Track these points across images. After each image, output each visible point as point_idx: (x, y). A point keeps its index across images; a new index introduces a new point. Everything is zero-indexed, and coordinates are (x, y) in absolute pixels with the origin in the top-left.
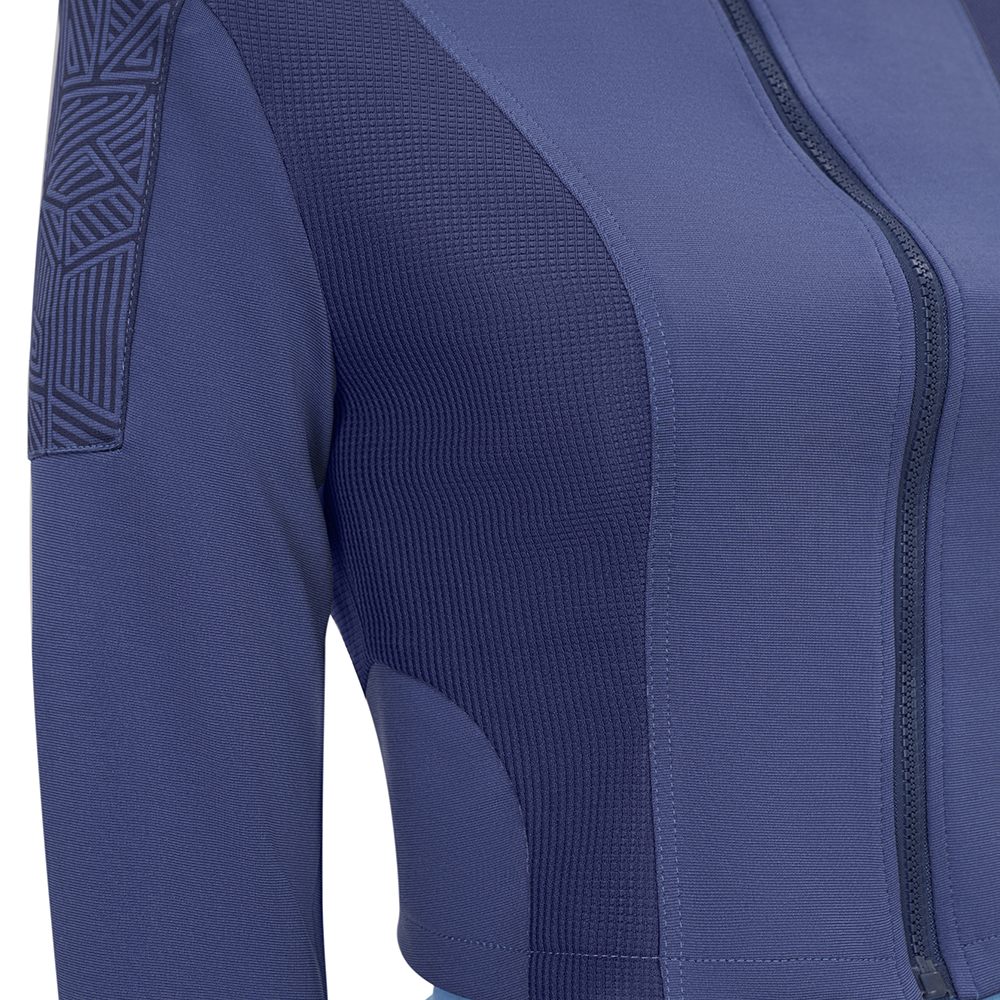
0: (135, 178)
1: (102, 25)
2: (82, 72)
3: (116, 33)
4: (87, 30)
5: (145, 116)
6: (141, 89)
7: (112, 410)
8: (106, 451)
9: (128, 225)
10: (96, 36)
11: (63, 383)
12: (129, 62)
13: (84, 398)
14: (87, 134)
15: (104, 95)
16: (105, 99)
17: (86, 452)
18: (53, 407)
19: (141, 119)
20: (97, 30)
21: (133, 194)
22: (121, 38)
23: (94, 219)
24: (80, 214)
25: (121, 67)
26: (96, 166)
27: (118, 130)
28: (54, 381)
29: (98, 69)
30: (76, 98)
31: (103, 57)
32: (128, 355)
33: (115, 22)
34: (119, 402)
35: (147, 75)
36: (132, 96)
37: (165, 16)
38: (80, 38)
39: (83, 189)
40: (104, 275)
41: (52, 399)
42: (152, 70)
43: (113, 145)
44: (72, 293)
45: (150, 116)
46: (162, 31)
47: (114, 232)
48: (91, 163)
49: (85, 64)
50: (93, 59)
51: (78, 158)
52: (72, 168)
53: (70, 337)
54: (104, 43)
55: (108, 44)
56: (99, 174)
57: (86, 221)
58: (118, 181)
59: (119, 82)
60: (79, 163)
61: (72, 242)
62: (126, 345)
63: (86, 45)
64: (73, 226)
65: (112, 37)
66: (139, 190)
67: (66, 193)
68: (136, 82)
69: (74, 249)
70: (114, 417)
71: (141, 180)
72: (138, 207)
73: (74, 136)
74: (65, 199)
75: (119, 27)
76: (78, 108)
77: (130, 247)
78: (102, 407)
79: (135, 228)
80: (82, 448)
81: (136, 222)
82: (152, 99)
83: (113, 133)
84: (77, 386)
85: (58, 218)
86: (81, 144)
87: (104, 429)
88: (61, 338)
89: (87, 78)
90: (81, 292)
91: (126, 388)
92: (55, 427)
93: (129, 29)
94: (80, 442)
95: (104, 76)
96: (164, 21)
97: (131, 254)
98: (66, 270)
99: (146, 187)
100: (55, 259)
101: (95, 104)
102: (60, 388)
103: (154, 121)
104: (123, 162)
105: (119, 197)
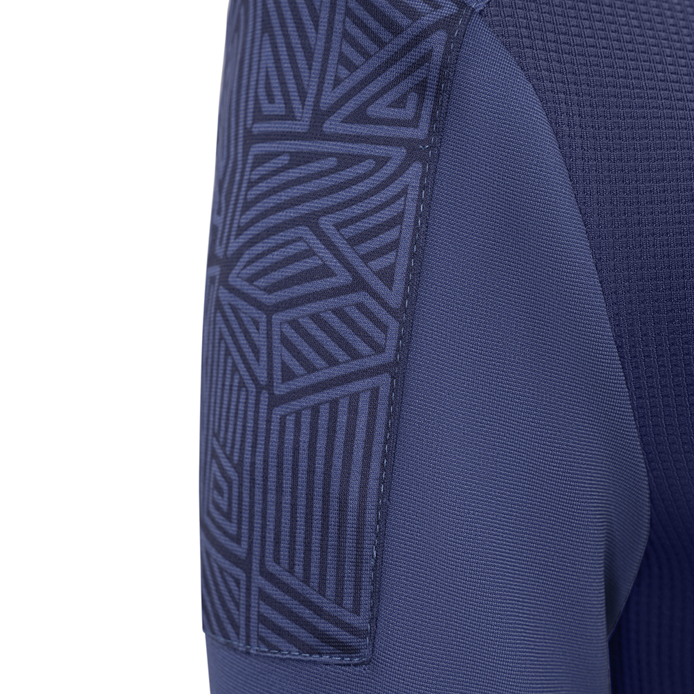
0: (389, 283)
1: (327, 50)
2: (289, 115)
3: (352, 67)
4: (300, 56)
5: (404, 192)
6: (398, 154)
7: (356, 611)
8: (344, 665)
9: (378, 349)
10: (317, 65)
11: (277, 560)
12: (373, 111)
13: (312, 588)
14: (304, 209)
15: (331, 155)
16: (331, 162)
17: (315, 662)
18: (260, 591)
19: (398, 197)
20: (318, 57)
21: (384, 304)
22: (359, 75)
23: (320, 335)
24: (294, 324)
25: (360, 116)
26: (321, 258)
27: (357, 209)
28: (263, 556)
29: (320, 116)
30: (282, 153)
31: (329, 98)
32: (381, 535)
33: (348, 50)
34: (366, 600)
35: (408, 133)
36: (381, 162)
37: (439, 50)
38: (286, 65)
39: (298, 290)
40: (342, 419)
41: (259, 581)
42: (416, 127)
43: (350, 231)
44: (289, 436)
45: (413, 194)
46: (435, 72)
47: (354, 358)
48: (310, 253)
49: (296, 104)
50: (310, 100)
51: (287, 243)
52: (277, 256)
53: (287, 498)
54: (330, 78)
55: (337, 82)
56: (325, 272)
57: (306, 335)
58: (359, 284)
59: (357, 139)
60: (290, 250)
61: (283, 363)
62: (378, 522)
63: (297, 77)
64: (285, 341)
65: (343, 72)
66: (394, 299)
67: (269, 290)
68: (388, 141)
69: (288, 375)
70: (360, 621)
71: (399, 285)
72: (393, 326)
73: (279, 208)
74: (269, 299)
75: (356, 58)
76: (284, 168)
77: (384, 381)
78: (340, 605)
79: (388, 355)
80: (307, 657)
81: (391, 345)
82: (416, 168)
83: (348, 213)
84: (299, 569)
85: (256, 323)
86: (293, 223)
87: (344, 636)
88: (271, 497)
89: (301, 126)
90: (304, 438)
91: (376, 581)
92: (263, 619)
93: (375, 62)
94: (304, 648)
95: (330, 126)
96: (437, 58)
97: (384, 391)
98: (274, 402)
99: (406, 296)
100: (255, 380)
101: (315, 167)
102: (271, 566)
103: (420, 200)
104: (366, 258)
105: (360, 307)
